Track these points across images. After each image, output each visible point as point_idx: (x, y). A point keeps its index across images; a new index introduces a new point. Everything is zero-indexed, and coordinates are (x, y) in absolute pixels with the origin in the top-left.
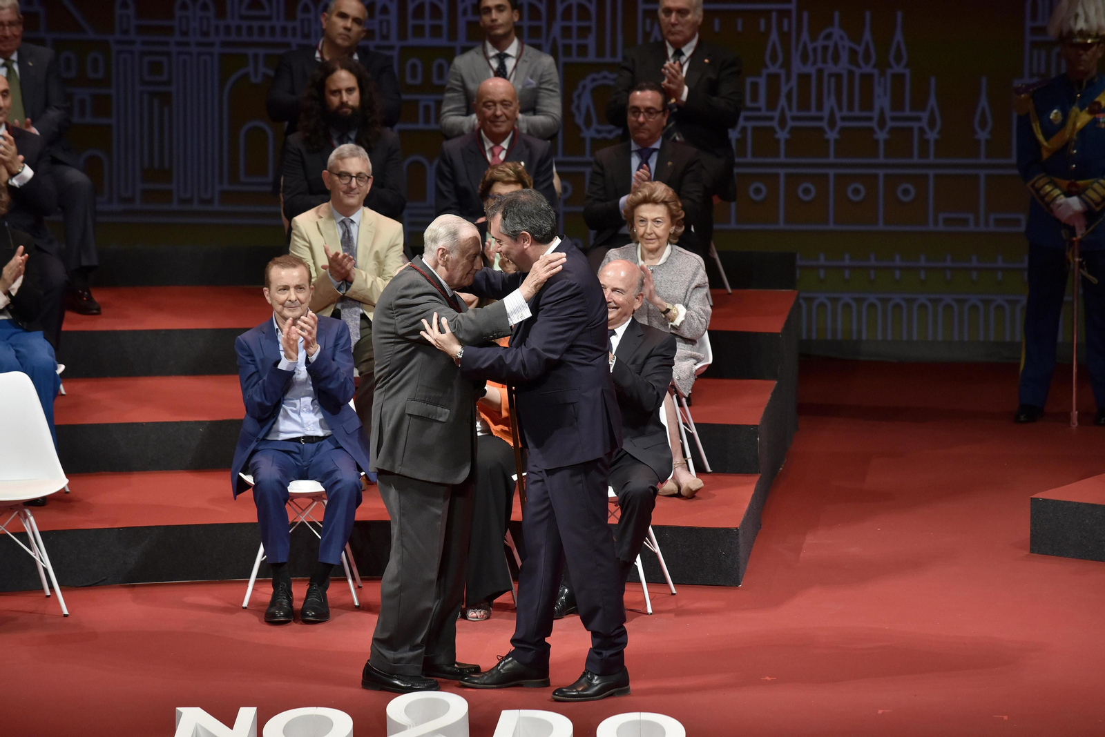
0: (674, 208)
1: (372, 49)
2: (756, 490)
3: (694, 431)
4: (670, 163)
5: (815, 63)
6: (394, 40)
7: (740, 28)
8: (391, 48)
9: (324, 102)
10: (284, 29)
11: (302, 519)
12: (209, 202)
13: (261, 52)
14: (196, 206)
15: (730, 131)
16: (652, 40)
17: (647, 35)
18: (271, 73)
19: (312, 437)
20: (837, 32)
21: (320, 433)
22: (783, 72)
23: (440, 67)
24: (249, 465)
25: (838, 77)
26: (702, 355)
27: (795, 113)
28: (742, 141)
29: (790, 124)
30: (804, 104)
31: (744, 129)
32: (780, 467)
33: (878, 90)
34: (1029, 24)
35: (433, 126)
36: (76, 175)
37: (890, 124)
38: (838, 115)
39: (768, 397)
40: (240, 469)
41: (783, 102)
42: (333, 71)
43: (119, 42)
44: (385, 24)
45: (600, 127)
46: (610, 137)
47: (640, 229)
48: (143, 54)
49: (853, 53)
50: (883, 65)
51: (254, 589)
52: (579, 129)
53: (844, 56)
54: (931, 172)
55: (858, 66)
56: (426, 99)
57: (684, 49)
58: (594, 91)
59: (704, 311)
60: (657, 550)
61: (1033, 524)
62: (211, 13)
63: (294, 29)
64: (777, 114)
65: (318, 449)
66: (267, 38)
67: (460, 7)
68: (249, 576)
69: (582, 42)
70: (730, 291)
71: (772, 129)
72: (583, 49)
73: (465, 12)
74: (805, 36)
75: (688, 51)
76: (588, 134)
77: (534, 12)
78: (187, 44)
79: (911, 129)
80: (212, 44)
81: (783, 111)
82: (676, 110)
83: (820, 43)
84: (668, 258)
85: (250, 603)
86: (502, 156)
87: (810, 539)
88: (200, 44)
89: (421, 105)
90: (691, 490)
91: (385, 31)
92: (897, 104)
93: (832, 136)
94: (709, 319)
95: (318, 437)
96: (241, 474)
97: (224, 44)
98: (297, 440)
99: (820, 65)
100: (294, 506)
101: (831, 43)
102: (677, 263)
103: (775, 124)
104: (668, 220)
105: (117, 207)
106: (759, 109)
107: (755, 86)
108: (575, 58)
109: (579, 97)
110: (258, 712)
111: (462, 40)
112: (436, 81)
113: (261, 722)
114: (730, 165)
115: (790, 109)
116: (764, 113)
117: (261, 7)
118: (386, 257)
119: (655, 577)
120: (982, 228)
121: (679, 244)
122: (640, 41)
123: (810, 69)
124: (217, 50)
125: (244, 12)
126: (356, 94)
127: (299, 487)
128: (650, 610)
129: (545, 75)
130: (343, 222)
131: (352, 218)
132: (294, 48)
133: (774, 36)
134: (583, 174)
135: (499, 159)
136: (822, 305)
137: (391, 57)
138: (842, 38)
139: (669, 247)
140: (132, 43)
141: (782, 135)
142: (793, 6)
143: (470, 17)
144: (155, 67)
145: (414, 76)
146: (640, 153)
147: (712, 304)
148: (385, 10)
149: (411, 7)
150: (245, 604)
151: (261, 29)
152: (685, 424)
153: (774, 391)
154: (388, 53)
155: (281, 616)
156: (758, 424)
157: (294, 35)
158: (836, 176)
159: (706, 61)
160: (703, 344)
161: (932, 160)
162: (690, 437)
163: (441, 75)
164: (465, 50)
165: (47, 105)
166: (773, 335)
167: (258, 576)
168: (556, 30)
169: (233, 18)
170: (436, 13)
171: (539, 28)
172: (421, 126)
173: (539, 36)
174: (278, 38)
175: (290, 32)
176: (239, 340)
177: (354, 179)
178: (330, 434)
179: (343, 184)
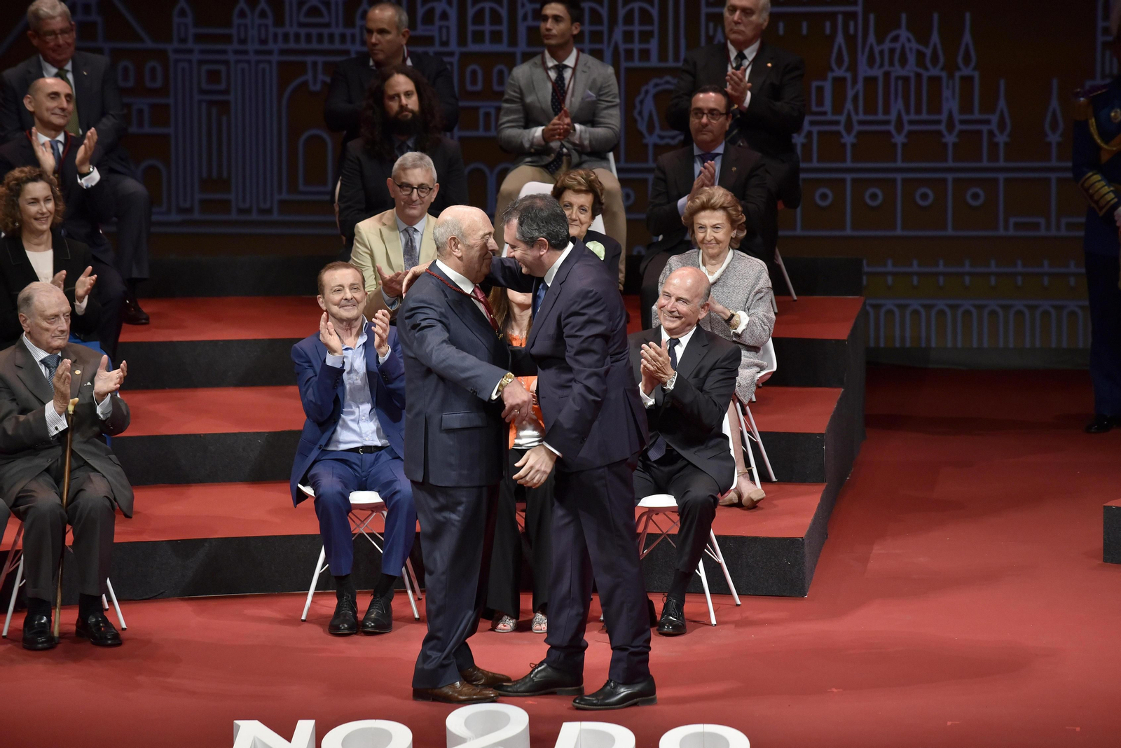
0: (734, 213)
2: (822, 499)
3: (759, 440)
4: (734, 169)
5: (882, 65)
6: (453, 46)
7: (805, 31)
8: (451, 54)
10: (343, 36)
11: (363, 530)
12: (269, 211)
13: (320, 59)
14: (254, 216)
15: (795, 135)
16: (716, 42)
17: (710, 39)
18: (328, 80)
19: (371, 447)
20: (904, 33)
21: (378, 443)
22: (849, 75)
23: (501, 73)
24: (308, 476)
25: (906, 79)
26: (765, 363)
27: (862, 117)
28: (807, 147)
29: (857, 128)
30: (870, 108)
31: (810, 134)
32: (847, 477)
33: (946, 93)
34: (1101, 24)
35: (493, 133)
36: (132, 185)
37: (958, 127)
38: (905, 118)
39: (834, 405)
40: (299, 480)
41: (849, 105)
43: (177, 51)
44: (444, 31)
45: (662, 133)
46: (673, 142)
47: (700, 236)
48: (201, 62)
49: (920, 55)
50: (951, 67)
51: (313, 601)
52: (641, 134)
53: (912, 59)
54: (1001, 176)
55: (926, 69)
56: (485, 106)
57: (746, 52)
58: (656, 96)
59: (767, 318)
60: (721, 560)
61: (1106, 533)
62: (270, 21)
64: (843, 118)
65: (377, 459)
66: (326, 46)
67: (520, 13)
68: (308, 589)
69: (644, 46)
70: (795, 298)
71: (838, 133)
72: (645, 54)
73: (525, 18)
74: (872, 38)
75: (750, 53)
76: (651, 140)
77: (596, 18)
78: (245, 52)
79: (980, 132)
80: (270, 52)
81: (849, 116)
82: (739, 116)
83: (887, 45)
84: (729, 264)
85: (309, 615)
87: (877, 549)
88: (257, 52)
89: (482, 111)
90: (752, 500)
91: (444, 38)
92: (966, 107)
93: (899, 139)
94: (773, 327)
95: (376, 447)
96: (300, 486)
97: (283, 52)
98: (355, 450)
99: (886, 68)
100: (353, 517)
101: (898, 46)
102: (739, 268)
103: (841, 128)
104: (727, 226)
105: (175, 217)
106: (825, 113)
107: (820, 90)
108: (637, 63)
109: (642, 102)
110: (316, 724)
111: (522, 46)
112: (496, 88)
113: (319, 735)
114: (796, 171)
115: (857, 113)
116: (829, 117)
117: (320, 14)
119: (719, 588)
120: (1054, 233)
121: (740, 249)
123: (877, 72)
124: (275, 58)
125: (303, 19)
126: (415, 98)
127: (359, 497)
128: (714, 621)
129: (605, 87)
131: (415, 227)
132: (353, 55)
133: (840, 39)
134: (645, 181)
136: (890, 312)
137: (451, 64)
138: (909, 40)
139: (731, 251)
140: (190, 51)
141: (849, 139)
142: (859, 9)
143: (530, 22)
144: (213, 76)
145: (474, 82)
146: (703, 158)
147: (776, 311)
148: (444, 16)
149: (471, 12)
150: (303, 618)
151: (320, 37)
152: (749, 432)
153: (841, 399)
154: (446, 59)
155: (345, 629)
156: (824, 432)
157: (353, 41)
158: (904, 180)
159: (769, 65)
160: (767, 351)
161: (1002, 163)
162: (755, 445)
163: (501, 81)
165: (104, 114)
166: (839, 342)
167: (317, 588)
168: (618, 35)
169: (291, 25)
170: (496, 18)
171: (600, 33)
172: (481, 133)
173: (601, 41)
174: (337, 45)
175: (349, 38)
176: (295, 347)
177: (415, 190)
178: (389, 444)
179: (404, 194)
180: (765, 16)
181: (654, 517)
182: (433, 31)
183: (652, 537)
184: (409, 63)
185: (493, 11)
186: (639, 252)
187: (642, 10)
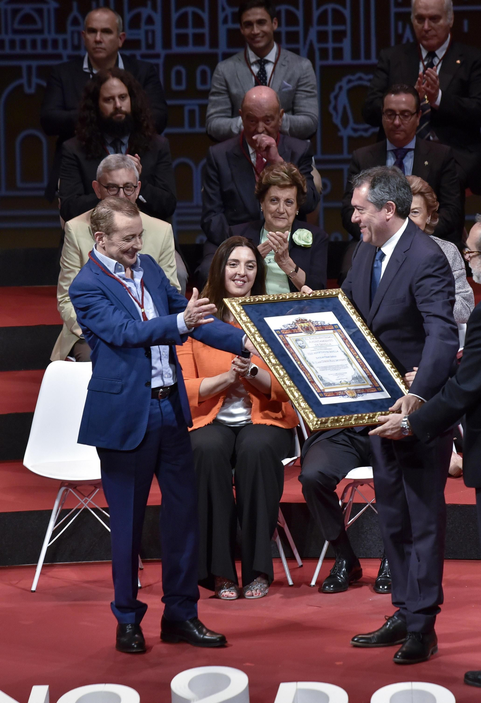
0: (430, 198)
1: (139, 58)
4: (426, 162)
6: (159, 49)
8: (157, 56)
9: (98, 109)
10: (55, 43)
11: (86, 506)
13: (34, 64)
16: (404, 41)
17: (399, 37)
18: (44, 84)
23: (204, 73)
35: (198, 129)
42: (105, 79)
44: (150, 35)
45: (356, 126)
46: (367, 135)
51: (42, 573)
52: (336, 127)
56: (191, 104)
57: (436, 51)
58: (350, 91)
63: (65, 42)
66: (39, 50)
67: (221, 16)
68: (37, 561)
69: (337, 45)
72: (338, 53)
73: (225, 21)
75: (441, 52)
76: (345, 133)
77: (292, 19)
85: (37, 587)
89: (186, 109)
91: (150, 41)
108: (331, 61)
109: (336, 97)
110: (50, 688)
111: (223, 47)
112: (199, 87)
113: (53, 698)
117: (34, 22)
122: (393, 43)
125: (16, 26)
126: (128, 101)
129: (303, 78)
132: (65, 60)
134: (342, 170)
137: (157, 65)
143: (230, 25)
145: (179, 82)
146: (395, 152)
148: (150, 21)
149: (175, 16)
150: (34, 588)
151: (34, 44)
157: (65, 47)
159: (458, 61)
163: (204, 81)
164: (226, 56)
167: (45, 561)
168: (313, 35)
169: (6, 33)
170: (198, 22)
171: (297, 33)
172: (186, 129)
173: (297, 41)
174: (50, 50)
175: (60, 44)
177: (121, 189)
179: (110, 193)
180: (451, 15)
182: (140, 34)
183: (357, 507)
184: (121, 65)
185: (195, 14)
186: (336, 238)
187: (335, 11)
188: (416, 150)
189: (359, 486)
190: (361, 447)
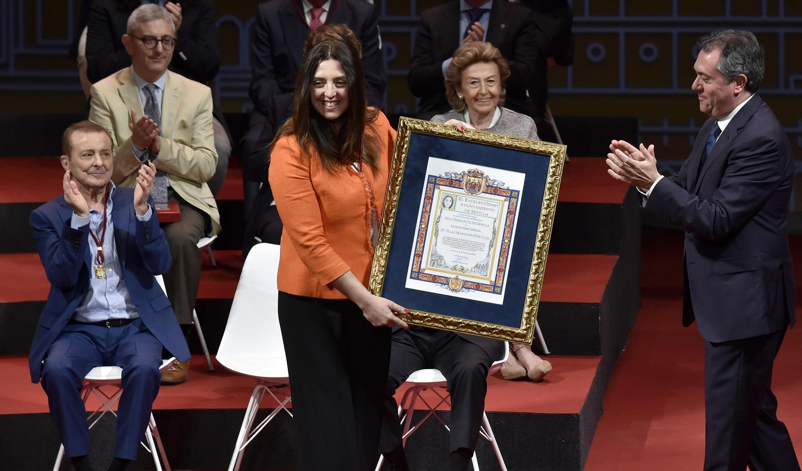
2: (597, 373)
4: (503, 25)
11: (108, 408)
12: (5, 66)
19: (117, 320)
21: (126, 316)
32: (623, 348)
39: (610, 273)
47: (472, 91)
54: (781, 31)
60: (492, 438)
65: (125, 332)
70: (568, 159)
84: (498, 122)
86: (323, 18)
87: (655, 426)
90: (538, 373)
95: (124, 320)
98: (102, 323)
100: (100, 394)
104: (499, 79)
118: (194, 124)
119: (490, 467)
127: (99, 373)
130: (146, 89)
131: (156, 83)
134: (408, 34)
135: (319, 21)
139: (499, 110)
146: (469, 12)
153: (616, 266)
156: (599, 302)
158: (680, 35)
161: (782, 18)
166: (614, 207)
167: (60, 470)
176: (35, 214)
177: (160, 43)
178: (138, 315)
179: (148, 48)
181: (422, 393)
183: (418, 415)
188: (493, 12)
189: (421, 391)
190: (426, 347)
